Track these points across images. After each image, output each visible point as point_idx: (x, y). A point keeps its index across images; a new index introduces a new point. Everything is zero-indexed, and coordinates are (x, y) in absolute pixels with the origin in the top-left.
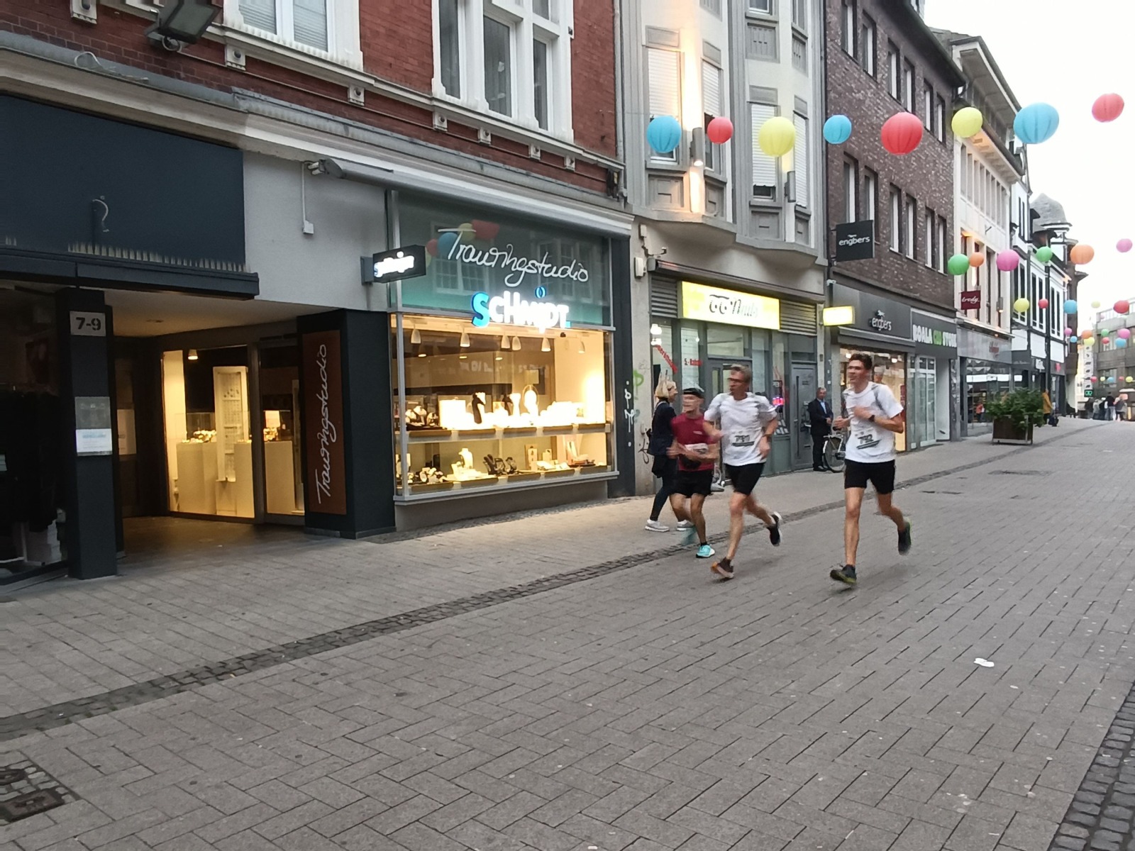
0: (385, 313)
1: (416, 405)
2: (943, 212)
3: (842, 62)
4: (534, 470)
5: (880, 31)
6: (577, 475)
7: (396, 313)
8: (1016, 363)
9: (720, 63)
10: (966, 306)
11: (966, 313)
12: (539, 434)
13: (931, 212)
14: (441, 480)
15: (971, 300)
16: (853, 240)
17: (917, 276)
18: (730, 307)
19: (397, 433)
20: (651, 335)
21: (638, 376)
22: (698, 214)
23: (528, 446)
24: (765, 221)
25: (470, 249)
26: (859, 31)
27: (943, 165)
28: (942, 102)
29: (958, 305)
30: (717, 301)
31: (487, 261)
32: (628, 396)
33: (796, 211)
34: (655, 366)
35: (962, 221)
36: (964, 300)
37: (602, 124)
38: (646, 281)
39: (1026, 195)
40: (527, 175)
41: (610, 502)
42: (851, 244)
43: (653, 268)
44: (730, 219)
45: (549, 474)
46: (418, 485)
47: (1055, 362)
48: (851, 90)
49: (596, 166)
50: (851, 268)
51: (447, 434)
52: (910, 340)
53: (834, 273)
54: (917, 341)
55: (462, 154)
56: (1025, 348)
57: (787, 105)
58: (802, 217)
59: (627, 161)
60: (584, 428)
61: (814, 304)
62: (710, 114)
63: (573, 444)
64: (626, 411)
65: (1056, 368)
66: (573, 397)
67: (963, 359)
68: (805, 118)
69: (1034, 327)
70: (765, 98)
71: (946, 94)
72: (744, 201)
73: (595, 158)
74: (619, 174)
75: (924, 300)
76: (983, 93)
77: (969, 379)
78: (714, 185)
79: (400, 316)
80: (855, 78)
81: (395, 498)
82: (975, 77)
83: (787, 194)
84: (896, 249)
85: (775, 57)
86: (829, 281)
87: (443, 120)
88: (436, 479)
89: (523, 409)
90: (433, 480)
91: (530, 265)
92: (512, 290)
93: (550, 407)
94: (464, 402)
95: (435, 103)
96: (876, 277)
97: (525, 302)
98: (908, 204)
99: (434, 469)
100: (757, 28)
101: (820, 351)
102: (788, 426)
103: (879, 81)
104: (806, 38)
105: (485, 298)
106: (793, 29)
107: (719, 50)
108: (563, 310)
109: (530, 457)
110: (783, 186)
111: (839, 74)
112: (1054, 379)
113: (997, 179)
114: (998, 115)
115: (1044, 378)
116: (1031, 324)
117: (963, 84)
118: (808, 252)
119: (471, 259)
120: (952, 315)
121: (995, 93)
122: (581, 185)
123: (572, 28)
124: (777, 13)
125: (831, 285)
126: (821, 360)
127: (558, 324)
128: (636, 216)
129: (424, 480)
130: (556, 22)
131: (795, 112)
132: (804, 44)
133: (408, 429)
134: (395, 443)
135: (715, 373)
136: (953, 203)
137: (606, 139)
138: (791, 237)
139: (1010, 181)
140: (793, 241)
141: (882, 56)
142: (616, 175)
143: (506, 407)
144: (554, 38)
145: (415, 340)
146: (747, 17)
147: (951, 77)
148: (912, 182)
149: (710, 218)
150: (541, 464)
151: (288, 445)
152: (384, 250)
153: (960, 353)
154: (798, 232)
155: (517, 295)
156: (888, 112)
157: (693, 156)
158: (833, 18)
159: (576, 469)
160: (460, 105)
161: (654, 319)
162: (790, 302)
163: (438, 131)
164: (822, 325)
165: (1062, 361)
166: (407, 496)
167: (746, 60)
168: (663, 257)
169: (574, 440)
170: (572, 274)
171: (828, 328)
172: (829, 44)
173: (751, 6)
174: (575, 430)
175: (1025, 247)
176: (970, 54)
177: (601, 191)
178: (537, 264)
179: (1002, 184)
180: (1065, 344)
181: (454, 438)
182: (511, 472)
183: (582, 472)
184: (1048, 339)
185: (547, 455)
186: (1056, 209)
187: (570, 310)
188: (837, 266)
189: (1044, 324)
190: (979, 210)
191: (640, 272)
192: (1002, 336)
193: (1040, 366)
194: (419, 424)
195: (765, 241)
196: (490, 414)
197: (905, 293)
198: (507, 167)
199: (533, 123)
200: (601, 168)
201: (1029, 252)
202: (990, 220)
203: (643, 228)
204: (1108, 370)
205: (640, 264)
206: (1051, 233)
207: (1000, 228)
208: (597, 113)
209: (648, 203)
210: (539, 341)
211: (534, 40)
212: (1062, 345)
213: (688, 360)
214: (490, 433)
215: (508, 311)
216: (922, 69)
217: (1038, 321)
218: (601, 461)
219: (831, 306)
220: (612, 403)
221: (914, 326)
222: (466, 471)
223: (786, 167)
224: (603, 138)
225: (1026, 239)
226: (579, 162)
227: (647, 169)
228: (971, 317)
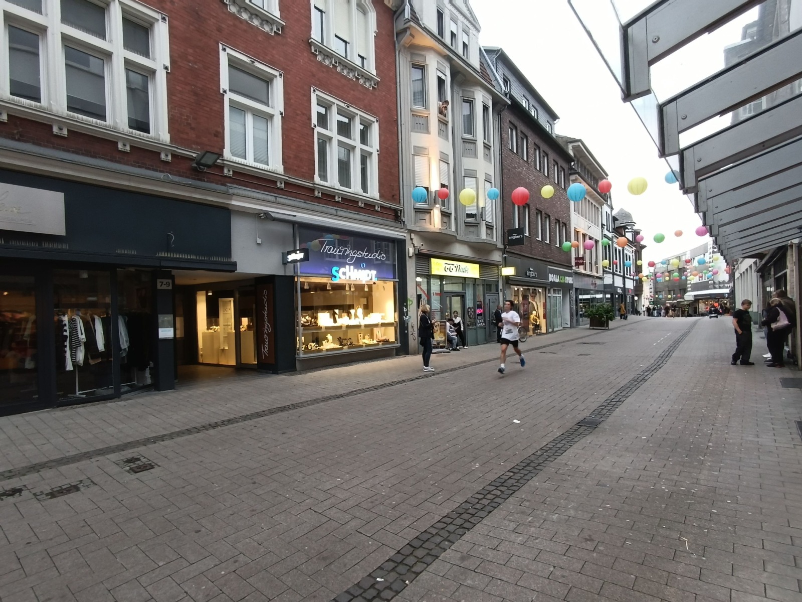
0: (293, 276)
1: (306, 316)
2: (564, 221)
3: (510, 155)
4: (361, 344)
5: (530, 139)
6: (381, 346)
7: (297, 276)
8: (605, 290)
9: (448, 161)
10: (577, 264)
11: (578, 267)
12: (363, 327)
13: (558, 221)
14: (317, 348)
15: (580, 261)
16: (515, 237)
17: (551, 251)
18: (455, 269)
19: (297, 328)
20: (416, 281)
21: (410, 301)
22: (438, 228)
23: (358, 333)
24: (472, 229)
25: (331, 248)
26: (519, 141)
27: (564, 199)
28: (564, 170)
29: (573, 263)
30: (448, 266)
31: (338, 253)
32: (405, 310)
33: (486, 225)
34: (418, 295)
35: (575, 224)
36: (576, 261)
37: (393, 190)
38: (414, 259)
39: (610, 210)
40: (358, 214)
41: (396, 358)
42: (514, 238)
43: (417, 253)
44: (453, 229)
45: (367, 346)
46: (307, 350)
47: (628, 289)
48: (515, 168)
49: (390, 208)
50: (516, 249)
51: (320, 328)
52: (548, 281)
53: (507, 251)
54: (551, 282)
55: (328, 206)
56: (612, 283)
57: (481, 177)
58: (489, 227)
59: (405, 205)
60: (383, 325)
61: (497, 266)
62: (443, 183)
63: (379, 332)
64: (404, 317)
65: (629, 292)
66: (381, 310)
67: (577, 289)
68: (491, 183)
69: (616, 273)
70: (471, 174)
71: (565, 166)
72: (461, 221)
73: (389, 205)
74: (401, 211)
75: (555, 262)
76: (585, 164)
77: (580, 297)
78: (445, 215)
79: (299, 277)
80: (517, 162)
81: (296, 356)
82: (581, 157)
83: (482, 217)
84: (540, 239)
85: (475, 155)
86: (505, 255)
87: (319, 193)
88: (315, 348)
89: (356, 316)
90: (314, 348)
91: (358, 253)
92: (350, 265)
93: (369, 315)
94: (329, 314)
95: (315, 186)
96: (529, 252)
97: (356, 270)
98: (546, 218)
99: (315, 344)
100: (467, 143)
101: (501, 287)
102: (485, 322)
103: (529, 162)
104: (491, 147)
105: (338, 269)
106: (484, 143)
107: (448, 155)
108: (374, 272)
109: (359, 338)
110: (480, 213)
111: (509, 161)
112: (628, 297)
113: (594, 203)
114: (594, 174)
115: (623, 297)
116: (615, 271)
117: (574, 161)
118: (492, 243)
119: (331, 252)
120: (570, 268)
121: (590, 164)
122: (383, 217)
123: (379, 149)
124: (476, 136)
125: (505, 257)
126: (501, 292)
127: (371, 279)
128: (409, 230)
129: (310, 348)
130: (371, 147)
131: (485, 180)
132: (490, 149)
133: (302, 326)
134: (297, 332)
135: (448, 298)
136: (569, 216)
137: (395, 197)
138: (484, 236)
139: (601, 205)
140: (485, 238)
141: (531, 151)
142: (399, 212)
143: (348, 316)
144: (370, 154)
145: (306, 287)
146: (462, 139)
147: (568, 159)
148: (548, 208)
149: (443, 229)
150: (364, 341)
151: (251, 333)
152: (292, 250)
153: (575, 286)
154: (487, 234)
155: (352, 267)
156: (534, 176)
157: (435, 203)
158: (504, 136)
159: (380, 343)
160: (327, 186)
161: (418, 275)
162: (484, 266)
163: (317, 197)
164: (501, 275)
165: (633, 288)
166: (302, 356)
167: (462, 158)
168: (422, 248)
169: (381, 330)
170: (378, 257)
171: (504, 277)
172: (503, 148)
173: (465, 133)
174: (380, 325)
175: (610, 235)
176: (577, 147)
177: (392, 219)
178: (362, 253)
179: (597, 205)
180: (634, 280)
181: (323, 330)
182: (349, 345)
183: (382, 344)
184: (624, 278)
185: (367, 337)
186: (628, 216)
187: (377, 272)
188: (508, 248)
189: (622, 271)
190: (584, 218)
191: (411, 254)
192: (598, 278)
193: (620, 291)
194: (308, 324)
195: (472, 238)
196: (341, 319)
197: (544, 259)
198: (349, 211)
199: (361, 191)
200: (392, 209)
201: (612, 237)
202: (591, 223)
203: (412, 235)
204: (660, 292)
205: (411, 251)
206: (625, 228)
207: (596, 226)
208: (391, 185)
209: (415, 223)
210: (362, 286)
211: (361, 155)
212: (632, 281)
213: (434, 293)
214: (341, 327)
215: (348, 274)
216: (552, 155)
217: (618, 270)
218: (392, 339)
219: (505, 267)
220: (397, 314)
221: (550, 274)
222: (329, 344)
223: (481, 205)
224: (393, 196)
225: (611, 231)
226: (382, 207)
227: (414, 209)
228: (581, 269)
